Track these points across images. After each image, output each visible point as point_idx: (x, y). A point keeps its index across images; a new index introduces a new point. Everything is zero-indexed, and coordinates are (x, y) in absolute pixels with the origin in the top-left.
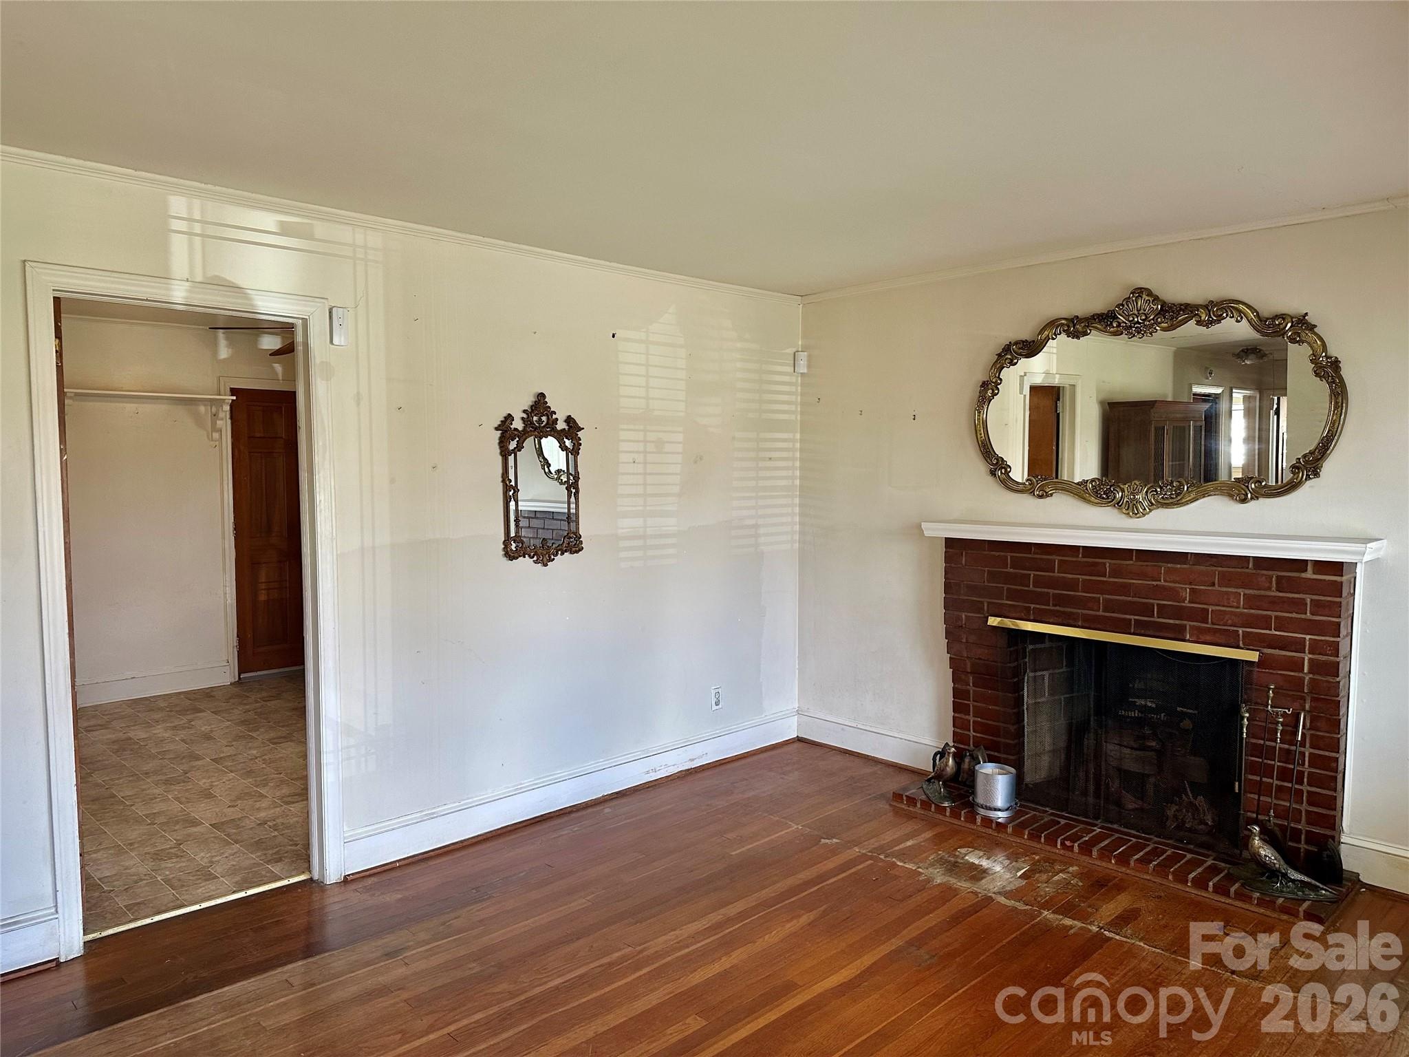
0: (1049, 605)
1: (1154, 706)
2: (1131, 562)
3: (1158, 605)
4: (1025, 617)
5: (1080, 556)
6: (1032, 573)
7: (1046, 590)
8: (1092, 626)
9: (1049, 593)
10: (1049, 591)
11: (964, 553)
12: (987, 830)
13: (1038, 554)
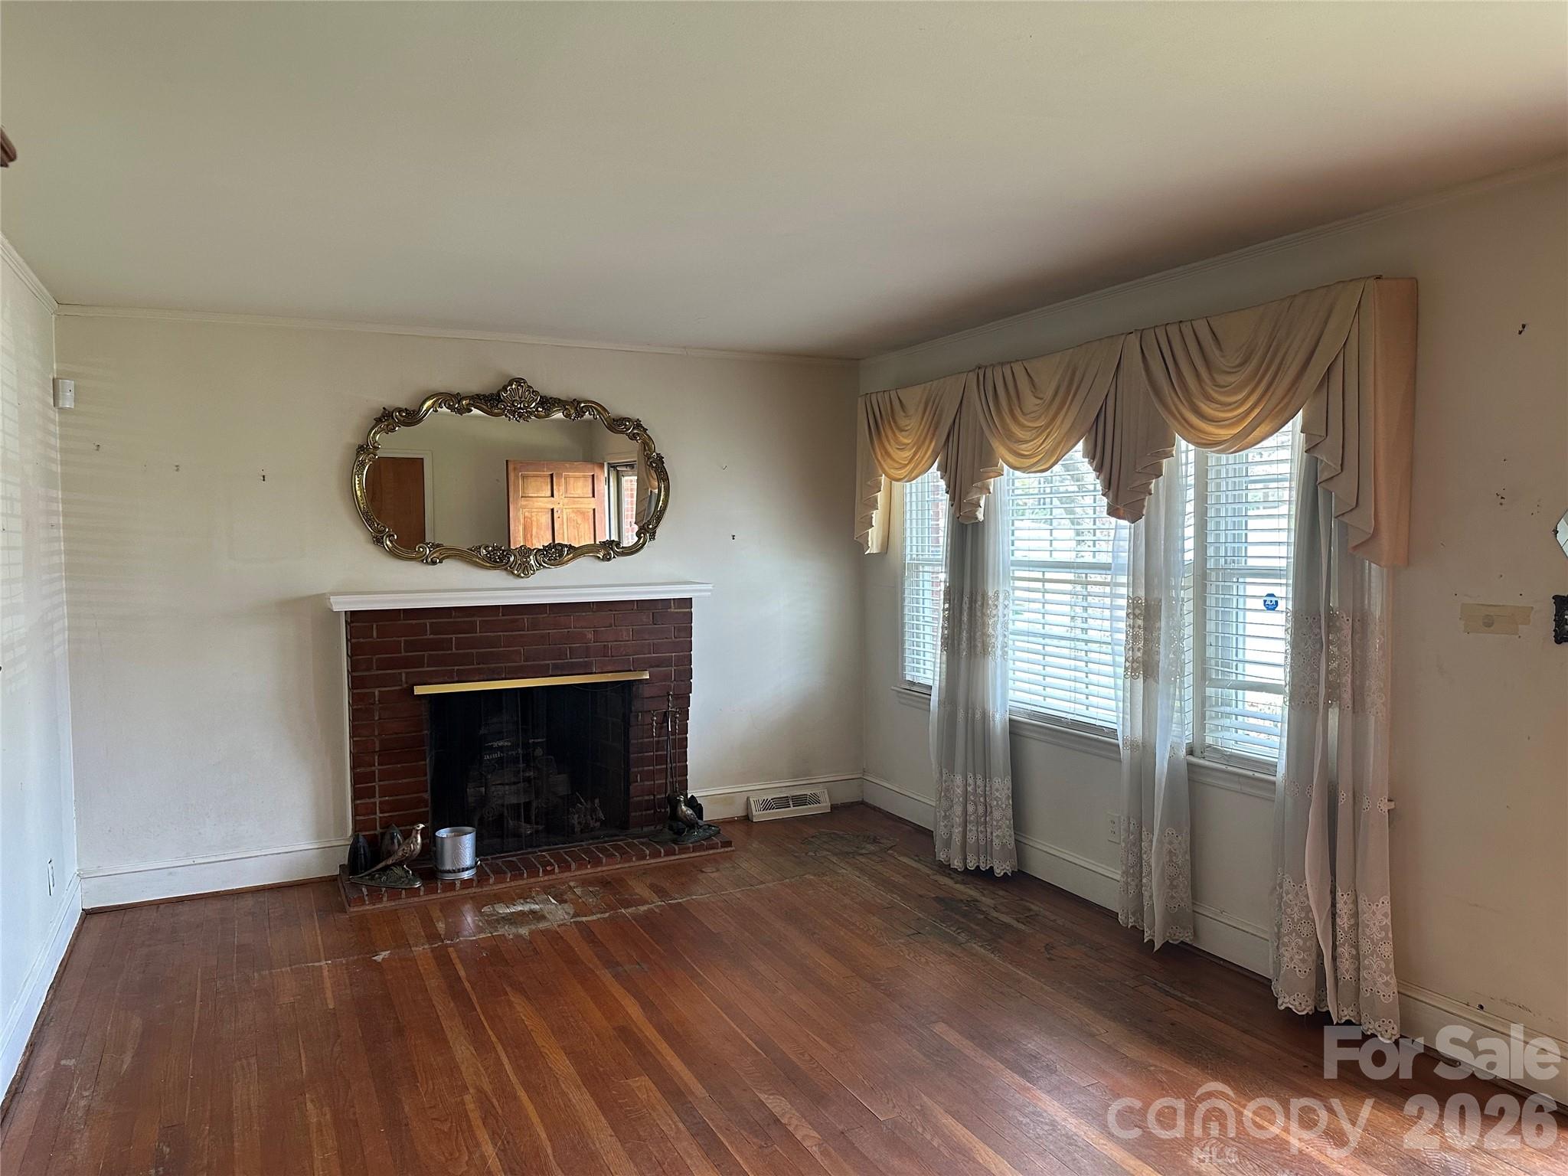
0: (473, 664)
1: (510, 744)
2: (546, 615)
3: (570, 647)
4: (449, 680)
5: (501, 614)
6: (454, 636)
7: (469, 651)
8: (515, 676)
9: (473, 653)
10: (472, 651)
11: (375, 626)
12: (470, 889)
13: (459, 617)
